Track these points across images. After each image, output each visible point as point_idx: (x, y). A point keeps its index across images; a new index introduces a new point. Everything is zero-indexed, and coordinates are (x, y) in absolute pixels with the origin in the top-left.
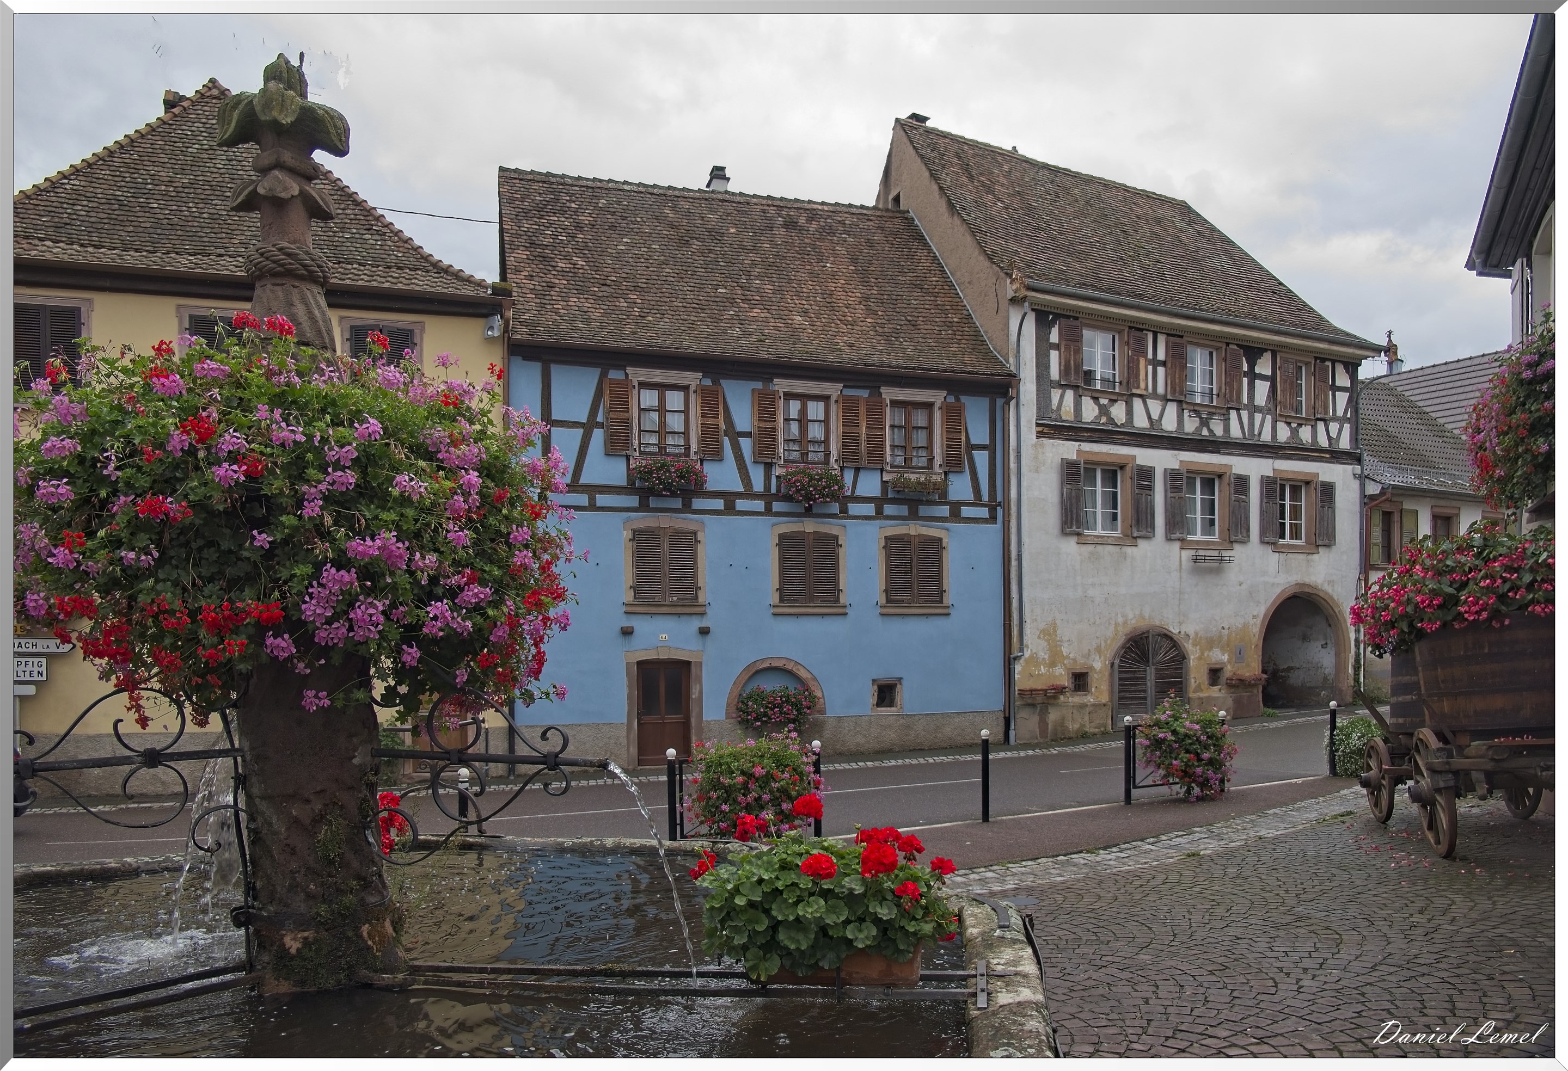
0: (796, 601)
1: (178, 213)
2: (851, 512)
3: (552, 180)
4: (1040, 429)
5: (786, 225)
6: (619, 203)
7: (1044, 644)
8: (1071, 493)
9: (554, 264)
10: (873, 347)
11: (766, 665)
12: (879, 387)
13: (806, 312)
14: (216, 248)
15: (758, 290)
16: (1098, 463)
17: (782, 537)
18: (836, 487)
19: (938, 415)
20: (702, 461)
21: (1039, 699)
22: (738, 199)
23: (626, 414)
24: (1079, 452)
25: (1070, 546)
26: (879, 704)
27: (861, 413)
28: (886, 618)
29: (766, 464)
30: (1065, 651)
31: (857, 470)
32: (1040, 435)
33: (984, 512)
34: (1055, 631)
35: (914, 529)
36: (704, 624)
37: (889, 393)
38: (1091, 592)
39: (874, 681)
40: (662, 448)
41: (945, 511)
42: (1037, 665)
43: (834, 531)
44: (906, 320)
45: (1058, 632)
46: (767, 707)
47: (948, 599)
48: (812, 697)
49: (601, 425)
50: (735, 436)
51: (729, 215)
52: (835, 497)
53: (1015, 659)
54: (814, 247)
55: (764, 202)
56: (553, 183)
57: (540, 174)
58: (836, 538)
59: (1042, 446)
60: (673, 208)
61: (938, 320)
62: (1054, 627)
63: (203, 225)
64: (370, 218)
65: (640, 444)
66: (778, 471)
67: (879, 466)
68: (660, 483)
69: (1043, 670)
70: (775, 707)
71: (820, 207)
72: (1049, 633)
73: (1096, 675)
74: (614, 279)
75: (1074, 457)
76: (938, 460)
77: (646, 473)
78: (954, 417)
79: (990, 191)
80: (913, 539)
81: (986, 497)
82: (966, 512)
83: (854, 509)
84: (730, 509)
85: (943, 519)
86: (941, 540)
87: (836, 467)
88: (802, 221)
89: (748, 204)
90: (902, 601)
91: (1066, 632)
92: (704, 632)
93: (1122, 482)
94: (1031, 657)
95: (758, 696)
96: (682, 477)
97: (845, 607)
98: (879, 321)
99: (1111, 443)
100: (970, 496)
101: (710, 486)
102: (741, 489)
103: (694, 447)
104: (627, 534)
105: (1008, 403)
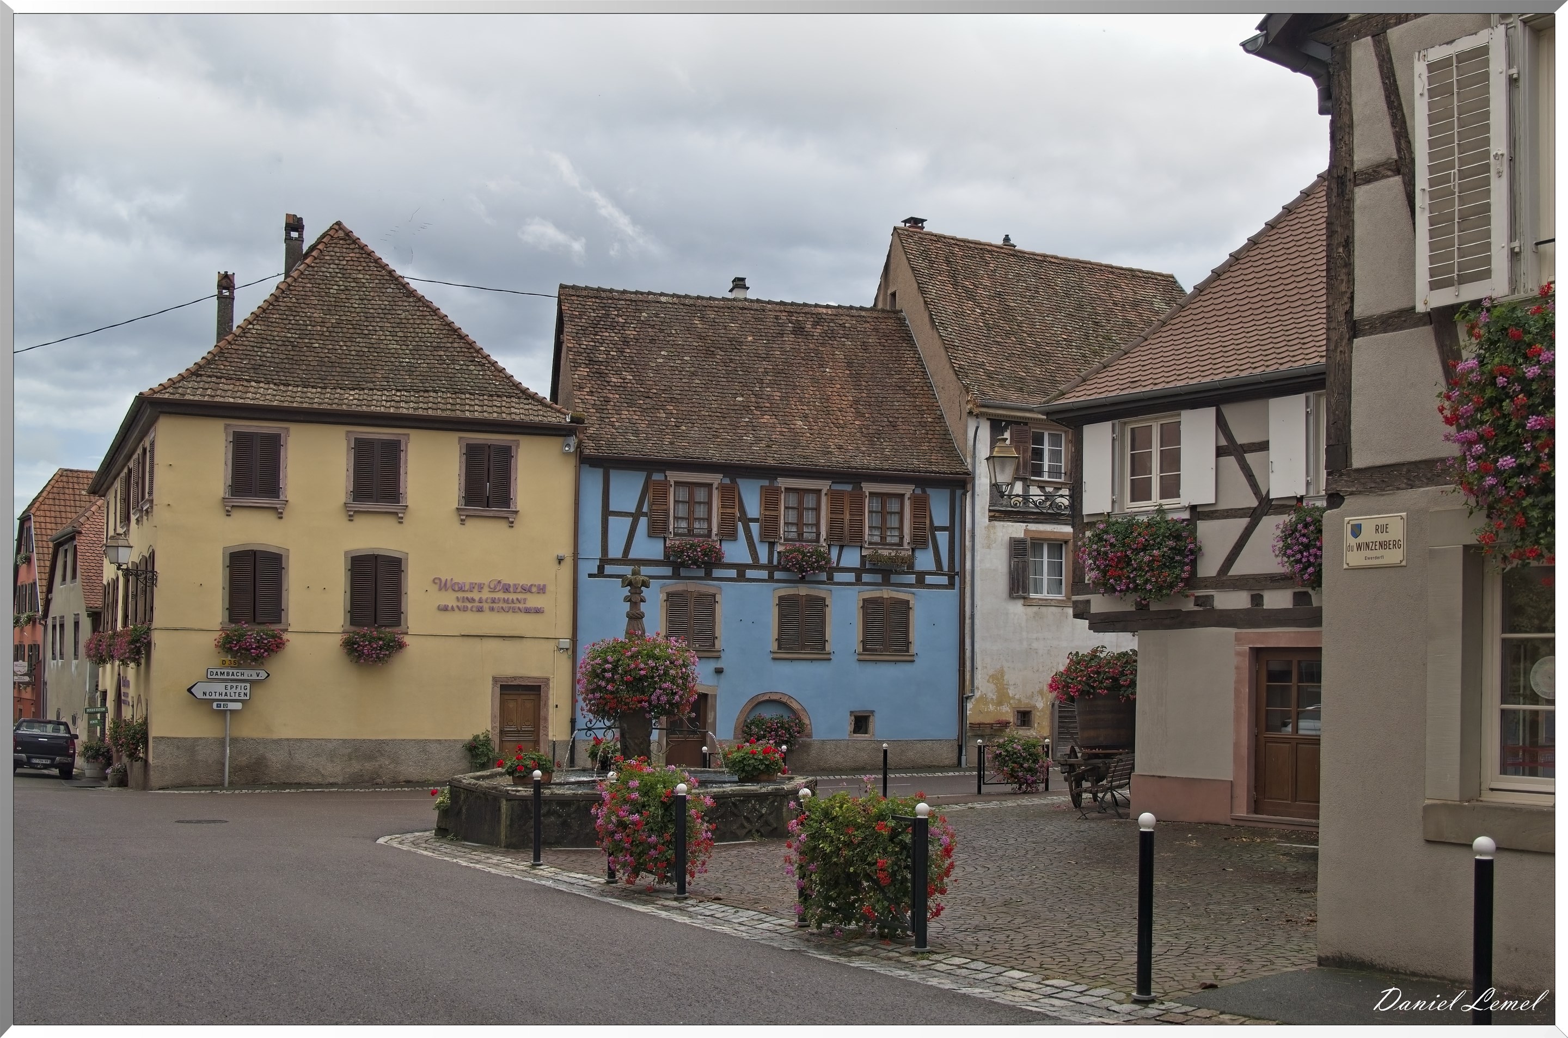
0: (791, 649)
1: (334, 351)
2: (836, 580)
3: (603, 295)
4: (992, 514)
5: (794, 332)
6: (657, 315)
7: (992, 686)
8: (1018, 565)
9: (608, 379)
10: (858, 449)
11: (766, 698)
12: (861, 483)
13: (806, 416)
14: (367, 382)
15: (769, 398)
16: (1045, 540)
17: (781, 598)
18: (823, 562)
19: (907, 503)
20: (721, 541)
21: (988, 731)
22: (756, 306)
23: (665, 507)
24: (1026, 531)
25: (1017, 608)
26: (855, 732)
27: (845, 503)
28: (862, 663)
29: (770, 543)
30: (1011, 693)
31: (842, 547)
32: (992, 518)
33: (944, 580)
34: (1002, 676)
35: (886, 593)
36: (719, 665)
37: (868, 488)
38: (1035, 645)
39: (851, 712)
40: (690, 533)
41: (912, 579)
42: (986, 704)
43: (822, 594)
44: (888, 421)
45: (1005, 678)
46: (766, 731)
47: (914, 649)
48: (801, 725)
49: (645, 514)
50: (746, 521)
51: (747, 323)
52: (821, 569)
53: (967, 698)
54: (817, 352)
55: (777, 308)
56: (603, 298)
57: (592, 289)
58: (824, 599)
59: (994, 527)
60: (702, 318)
61: (914, 420)
62: (1001, 672)
63: (354, 361)
64: (472, 350)
65: (674, 528)
66: (779, 548)
67: (859, 544)
68: (689, 560)
69: (991, 707)
70: (772, 731)
71: (824, 311)
72: (998, 678)
73: (1038, 714)
74: (655, 391)
75: (1021, 535)
76: (907, 539)
77: (680, 551)
78: (921, 506)
79: (972, 297)
80: (885, 602)
81: (946, 568)
82: (929, 579)
83: (838, 577)
84: (741, 577)
85: (910, 586)
86: (908, 601)
87: (824, 544)
88: (808, 326)
89: (764, 310)
90: (876, 650)
91: (1011, 677)
92: (719, 671)
93: (1066, 554)
94: (981, 697)
95: (759, 722)
96: (705, 555)
97: (830, 654)
98: (865, 423)
99: (1054, 523)
100: (932, 567)
101: (727, 560)
102: (750, 561)
103: (715, 530)
104: (663, 596)
105: (965, 494)
